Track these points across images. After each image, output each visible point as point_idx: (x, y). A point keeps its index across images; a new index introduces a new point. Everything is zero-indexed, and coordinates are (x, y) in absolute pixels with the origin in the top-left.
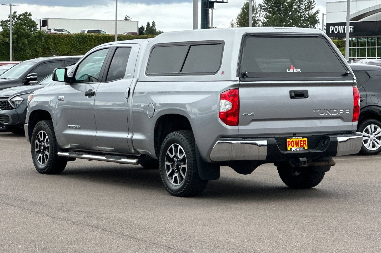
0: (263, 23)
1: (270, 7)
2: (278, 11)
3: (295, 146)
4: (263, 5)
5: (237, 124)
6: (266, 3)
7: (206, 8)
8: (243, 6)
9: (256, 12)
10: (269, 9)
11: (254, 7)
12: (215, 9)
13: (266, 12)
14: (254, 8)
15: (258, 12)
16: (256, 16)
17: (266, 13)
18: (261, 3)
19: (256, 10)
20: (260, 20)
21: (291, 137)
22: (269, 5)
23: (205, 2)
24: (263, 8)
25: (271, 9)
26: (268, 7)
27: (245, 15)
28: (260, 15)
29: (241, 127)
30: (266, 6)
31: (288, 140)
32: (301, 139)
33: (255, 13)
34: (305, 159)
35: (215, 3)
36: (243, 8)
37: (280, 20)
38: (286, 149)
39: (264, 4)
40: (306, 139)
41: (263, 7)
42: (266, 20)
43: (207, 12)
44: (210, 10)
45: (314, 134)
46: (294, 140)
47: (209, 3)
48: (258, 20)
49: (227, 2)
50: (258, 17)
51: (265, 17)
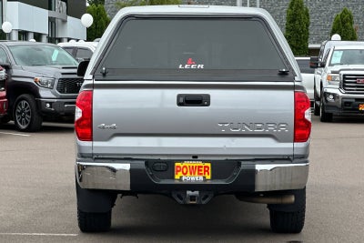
3: (188, 174)
5: (91, 139)
21: (182, 161)
29: (96, 144)
31: (177, 164)
32: (200, 164)
34: (197, 193)
38: (173, 178)
40: (209, 165)
45: (229, 158)
46: (187, 165)
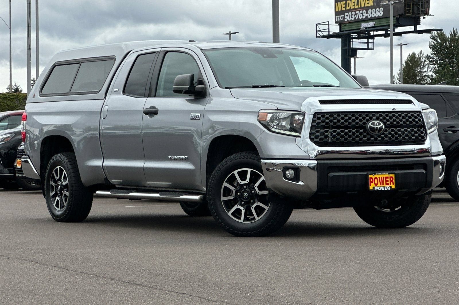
0: (432, 79)
1: (441, 59)
2: (450, 63)
4: (431, 56)
6: (434, 54)
7: (347, 57)
8: (408, 58)
9: (423, 65)
10: (439, 62)
11: (421, 59)
12: (358, 58)
13: (435, 65)
14: (421, 61)
15: (426, 66)
16: (424, 71)
17: (434, 67)
18: (429, 54)
19: (424, 63)
20: (428, 76)
22: (439, 57)
23: (346, 49)
24: (431, 60)
25: (441, 62)
26: (437, 59)
27: (409, 70)
28: (428, 70)
30: (435, 58)
33: (422, 67)
35: (358, 51)
36: (407, 61)
37: (452, 75)
39: (433, 55)
41: (431, 58)
42: (434, 75)
43: (348, 62)
44: (352, 60)
47: (350, 51)
48: (425, 76)
49: (373, 49)
50: (425, 72)
51: (433, 72)
